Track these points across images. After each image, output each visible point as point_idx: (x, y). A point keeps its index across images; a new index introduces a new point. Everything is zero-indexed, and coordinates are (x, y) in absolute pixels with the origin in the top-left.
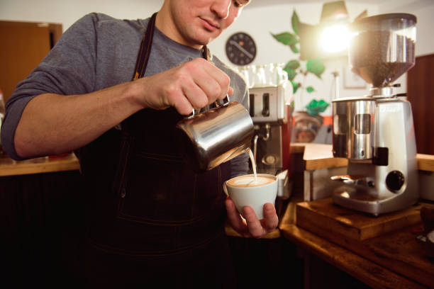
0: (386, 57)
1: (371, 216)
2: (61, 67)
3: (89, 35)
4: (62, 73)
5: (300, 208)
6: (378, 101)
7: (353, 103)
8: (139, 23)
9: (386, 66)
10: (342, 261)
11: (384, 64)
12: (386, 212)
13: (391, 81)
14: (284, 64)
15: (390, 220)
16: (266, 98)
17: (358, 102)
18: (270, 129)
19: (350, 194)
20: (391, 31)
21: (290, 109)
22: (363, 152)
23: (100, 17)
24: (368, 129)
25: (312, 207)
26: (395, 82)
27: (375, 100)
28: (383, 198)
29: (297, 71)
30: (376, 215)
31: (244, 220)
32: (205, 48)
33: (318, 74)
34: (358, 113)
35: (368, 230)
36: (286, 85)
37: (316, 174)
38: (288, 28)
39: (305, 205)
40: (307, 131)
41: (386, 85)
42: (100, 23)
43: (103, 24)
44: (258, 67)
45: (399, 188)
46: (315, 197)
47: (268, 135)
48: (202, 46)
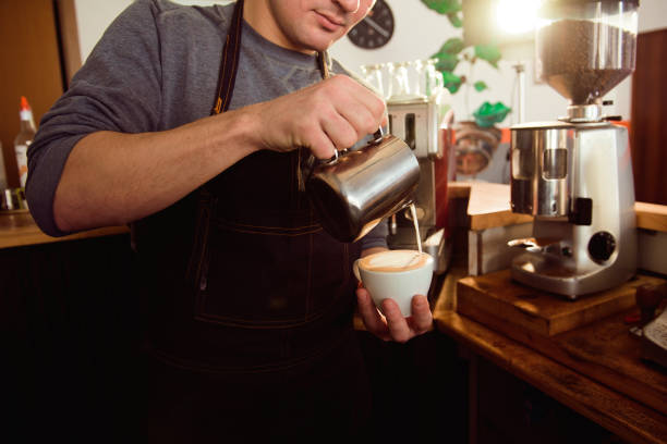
0: (590, 61)
1: (566, 299)
3: (148, 35)
4: (116, 97)
5: (462, 288)
6: (579, 127)
7: (542, 132)
9: (591, 74)
10: (522, 366)
11: (588, 71)
12: (590, 292)
13: (599, 96)
15: (593, 304)
16: (410, 122)
17: (548, 131)
19: (535, 266)
22: (555, 206)
23: (163, 7)
24: (562, 171)
25: (480, 285)
26: (607, 97)
27: (573, 127)
28: (585, 273)
30: (573, 297)
31: (383, 318)
34: (548, 148)
35: (561, 320)
37: (486, 236)
39: (469, 282)
41: (592, 102)
42: (162, 16)
43: (167, 17)
45: (607, 257)
46: (484, 270)
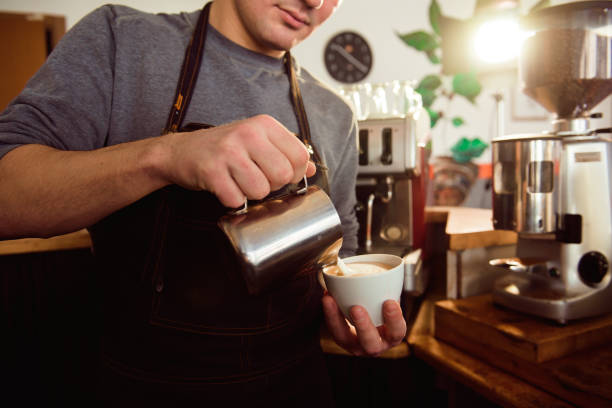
0: (578, 72)
1: (553, 323)
2: (54, 97)
3: (99, 41)
4: (56, 105)
5: (440, 311)
6: (565, 141)
7: (525, 144)
8: (184, 18)
9: (579, 84)
10: (508, 395)
11: (576, 81)
12: (581, 317)
13: (586, 109)
14: (415, 82)
15: (585, 330)
16: (387, 136)
17: (532, 143)
18: (393, 185)
19: (520, 289)
20: (587, 28)
21: (425, 153)
22: (541, 222)
23: (118, 12)
24: (549, 185)
25: (459, 308)
26: (594, 111)
27: (560, 138)
28: (574, 295)
29: (438, 92)
30: (563, 321)
31: (353, 328)
32: (288, 55)
33: (471, 96)
34: (532, 159)
35: (550, 346)
36: (419, 114)
37: (466, 256)
38: (422, 24)
39: (448, 305)
40: (453, 188)
41: (579, 115)
42: (118, 21)
43: (123, 22)
44: (375, 87)
45: (600, 279)
46: (464, 292)
47: (390, 194)
48: (283, 53)
